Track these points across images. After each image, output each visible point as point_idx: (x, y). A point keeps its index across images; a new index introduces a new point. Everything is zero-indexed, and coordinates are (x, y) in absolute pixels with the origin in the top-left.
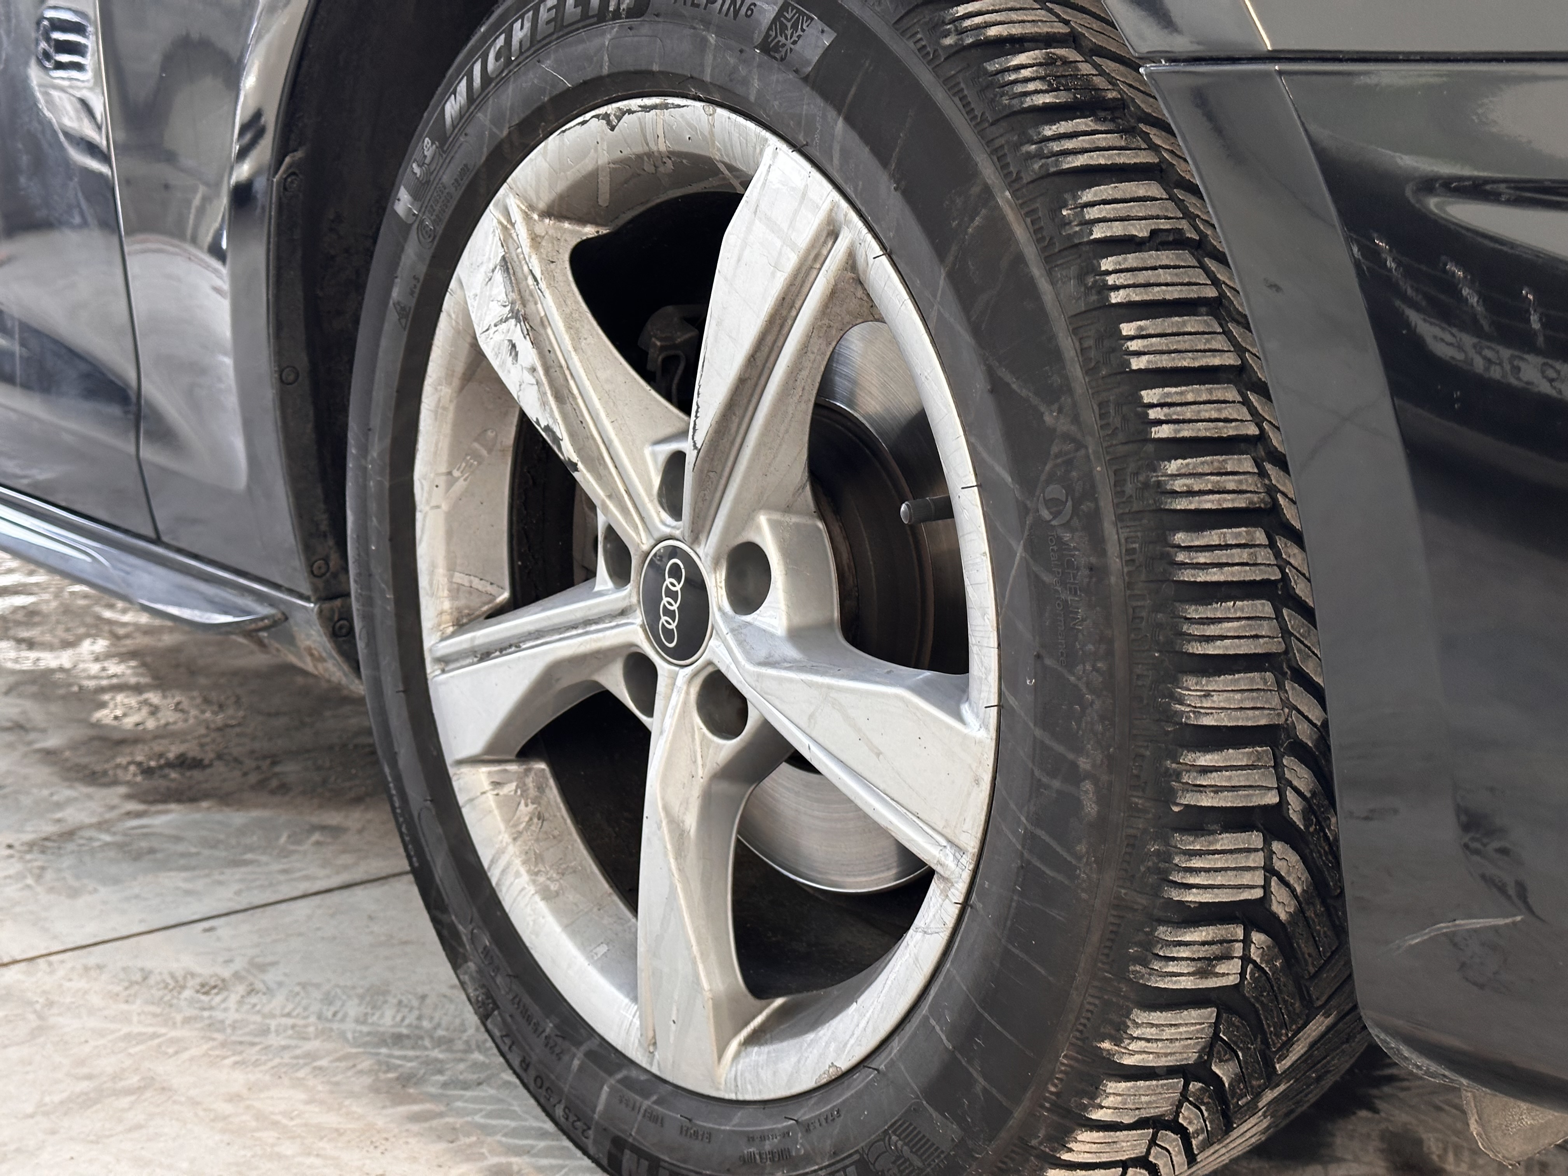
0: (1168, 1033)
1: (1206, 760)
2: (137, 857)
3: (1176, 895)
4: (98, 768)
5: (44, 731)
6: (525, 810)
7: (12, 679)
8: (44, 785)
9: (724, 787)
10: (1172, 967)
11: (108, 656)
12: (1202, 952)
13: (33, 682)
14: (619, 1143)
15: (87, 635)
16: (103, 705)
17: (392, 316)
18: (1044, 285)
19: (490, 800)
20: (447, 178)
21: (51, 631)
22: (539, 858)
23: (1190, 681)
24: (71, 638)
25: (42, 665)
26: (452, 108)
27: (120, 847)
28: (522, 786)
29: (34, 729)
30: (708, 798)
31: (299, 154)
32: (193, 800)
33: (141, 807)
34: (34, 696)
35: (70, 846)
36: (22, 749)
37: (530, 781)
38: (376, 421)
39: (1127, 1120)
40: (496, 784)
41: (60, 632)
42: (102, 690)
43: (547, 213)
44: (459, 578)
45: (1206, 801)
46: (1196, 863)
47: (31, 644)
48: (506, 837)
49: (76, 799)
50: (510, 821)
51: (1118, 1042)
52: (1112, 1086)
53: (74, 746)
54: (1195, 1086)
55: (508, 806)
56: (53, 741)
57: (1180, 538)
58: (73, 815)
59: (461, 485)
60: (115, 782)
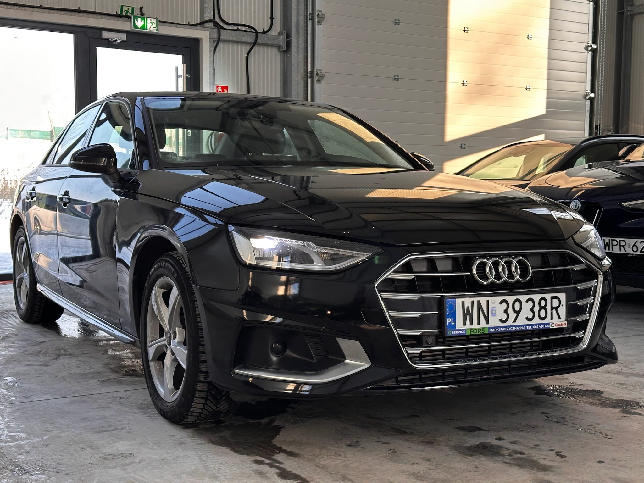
0: (202, 386)
1: (202, 355)
2: (118, 383)
3: (200, 370)
4: (118, 371)
5: (111, 365)
6: (158, 368)
7: (109, 356)
8: (108, 373)
9: (173, 362)
10: (200, 378)
11: (129, 353)
12: (204, 377)
13: (113, 357)
14: (161, 410)
15: (127, 349)
16: (124, 361)
17: (145, 299)
18: (190, 304)
19: (153, 366)
20: (150, 282)
21: (120, 348)
22: (158, 374)
23: (200, 346)
24: (123, 349)
25: (116, 354)
26: (150, 273)
27: (116, 382)
28: (158, 364)
29: (110, 365)
30: (171, 364)
31: (137, 276)
32: (132, 376)
33: (122, 376)
34: (112, 359)
35: (109, 381)
36: (106, 367)
37: (159, 364)
38: (143, 313)
39: (200, 397)
40: (154, 364)
41: (122, 348)
42: (125, 358)
43: (160, 288)
44: (152, 335)
45: (203, 359)
46: (202, 366)
47: (115, 350)
48: (155, 371)
49: (112, 375)
50: (155, 369)
51: (196, 386)
52: (197, 392)
53: (115, 367)
54: (208, 394)
55: (156, 367)
56: (112, 366)
57: (200, 331)
58: (111, 377)
59: (153, 322)
60: (120, 373)
